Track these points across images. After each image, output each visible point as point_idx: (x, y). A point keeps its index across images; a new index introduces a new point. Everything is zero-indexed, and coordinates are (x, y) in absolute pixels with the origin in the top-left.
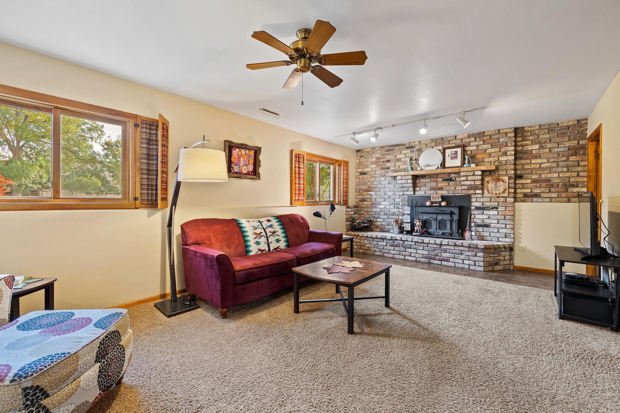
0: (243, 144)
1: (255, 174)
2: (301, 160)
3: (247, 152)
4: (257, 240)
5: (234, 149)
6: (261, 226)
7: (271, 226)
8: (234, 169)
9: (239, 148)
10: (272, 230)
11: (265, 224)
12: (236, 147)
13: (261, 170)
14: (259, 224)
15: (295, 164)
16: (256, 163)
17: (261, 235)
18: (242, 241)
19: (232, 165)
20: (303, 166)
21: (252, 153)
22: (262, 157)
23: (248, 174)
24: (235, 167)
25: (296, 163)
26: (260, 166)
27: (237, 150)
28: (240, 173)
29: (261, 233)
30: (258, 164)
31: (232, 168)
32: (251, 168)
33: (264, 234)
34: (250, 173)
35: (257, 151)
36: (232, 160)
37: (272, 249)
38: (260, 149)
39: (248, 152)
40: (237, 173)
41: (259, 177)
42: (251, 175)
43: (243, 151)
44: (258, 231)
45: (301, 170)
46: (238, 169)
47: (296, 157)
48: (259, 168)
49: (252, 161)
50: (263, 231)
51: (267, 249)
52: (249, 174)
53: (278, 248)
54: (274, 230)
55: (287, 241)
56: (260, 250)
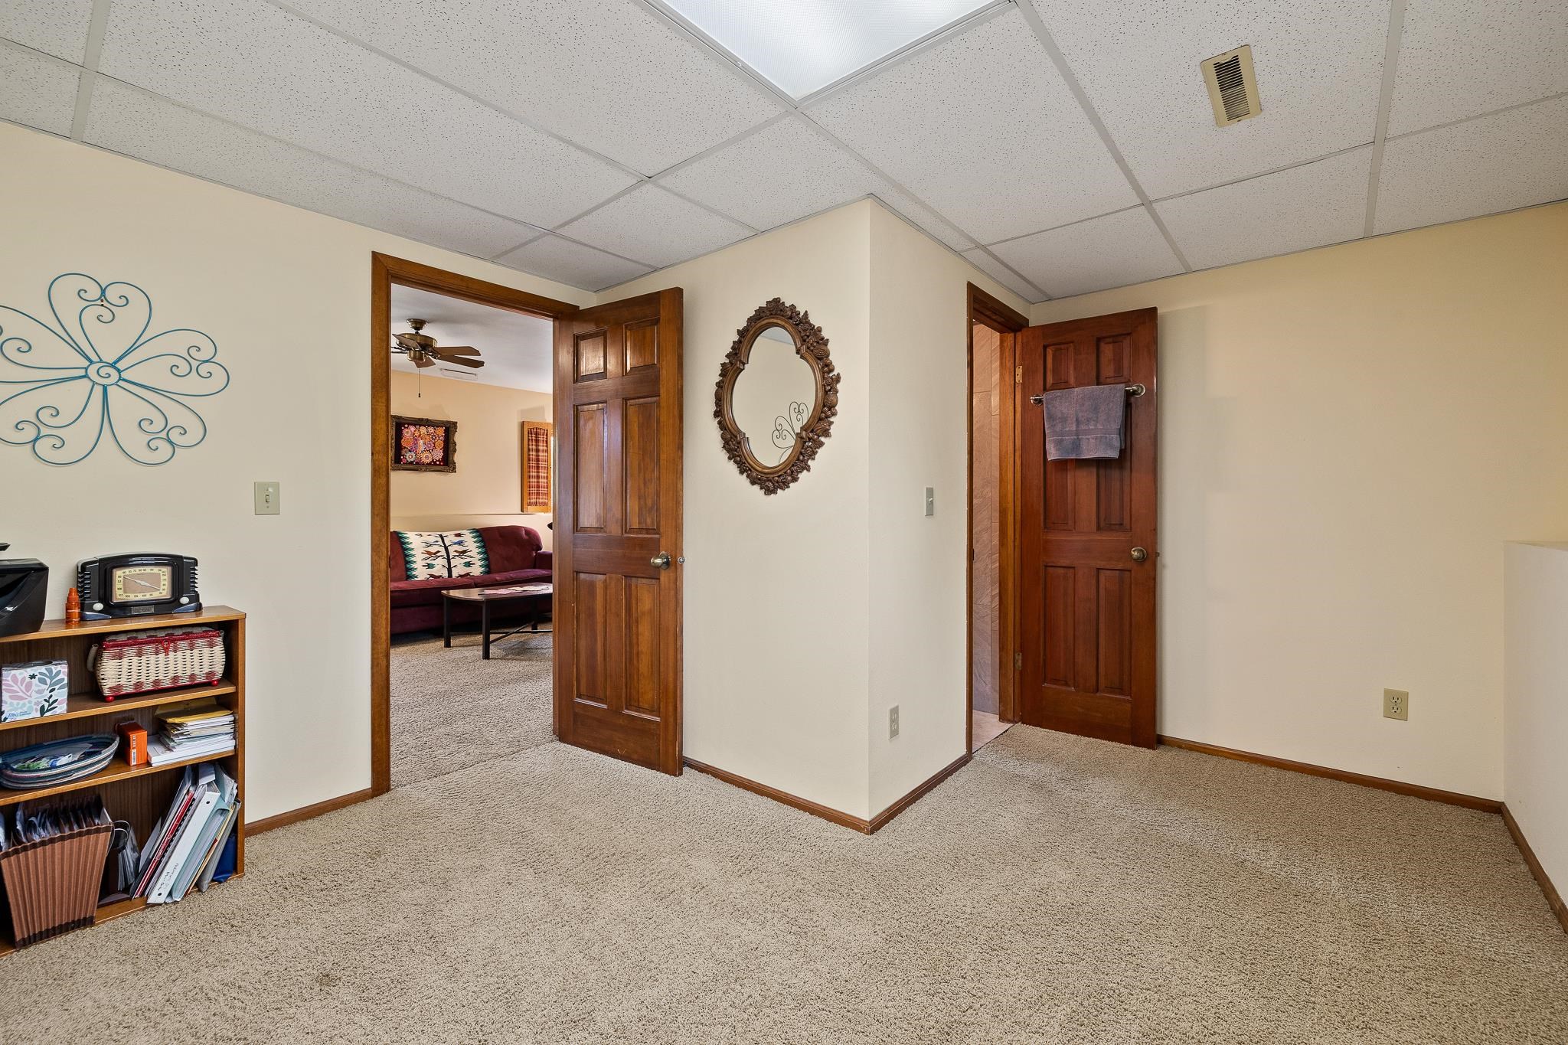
0: (421, 420)
1: (447, 463)
2: (541, 438)
3: (431, 430)
4: (428, 561)
5: (405, 428)
6: (441, 543)
7: (460, 543)
8: (407, 457)
9: (415, 425)
10: (460, 548)
11: (450, 538)
12: (409, 424)
13: (458, 458)
14: (439, 539)
15: (529, 445)
16: (449, 447)
17: (438, 554)
18: (402, 562)
19: (403, 452)
20: (545, 448)
21: (441, 431)
22: (458, 438)
23: (433, 463)
24: (407, 455)
25: (531, 443)
26: (455, 451)
27: (412, 428)
28: (417, 463)
29: (438, 552)
30: (452, 448)
31: (403, 456)
32: (438, 455)
33: (443, 553)
34: (438, 463)
35: (450, 428)
36: (403, 444)
37: (455, 574)
38: (455, 424)
39: (433, 431)
40: (411, 463)
41: (455, 468)
42: (439, 465)
43: (423, 430)
44: (433, 549)
45: (540, 454)
46: (414, 457)
47: (531, 434)
48: (453, 455)
49: (440, 443)
50: (442, 549)
51: (446, 575)
52: (435, 464)
53: (468, 574)
54: (465, 548)
55: (487, 566)
56: (432, 576)
